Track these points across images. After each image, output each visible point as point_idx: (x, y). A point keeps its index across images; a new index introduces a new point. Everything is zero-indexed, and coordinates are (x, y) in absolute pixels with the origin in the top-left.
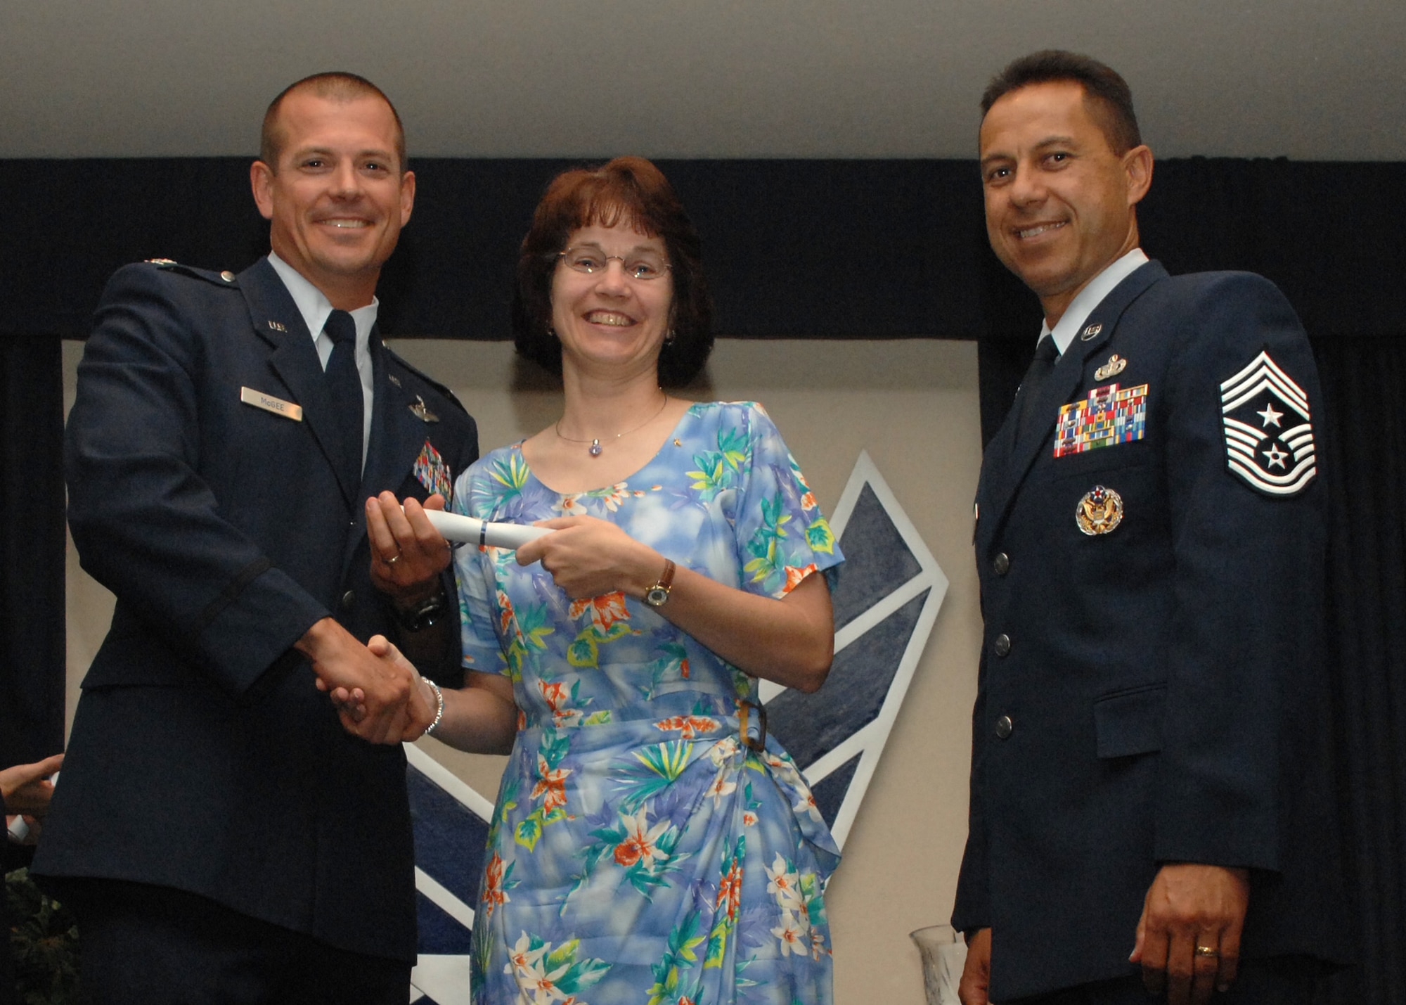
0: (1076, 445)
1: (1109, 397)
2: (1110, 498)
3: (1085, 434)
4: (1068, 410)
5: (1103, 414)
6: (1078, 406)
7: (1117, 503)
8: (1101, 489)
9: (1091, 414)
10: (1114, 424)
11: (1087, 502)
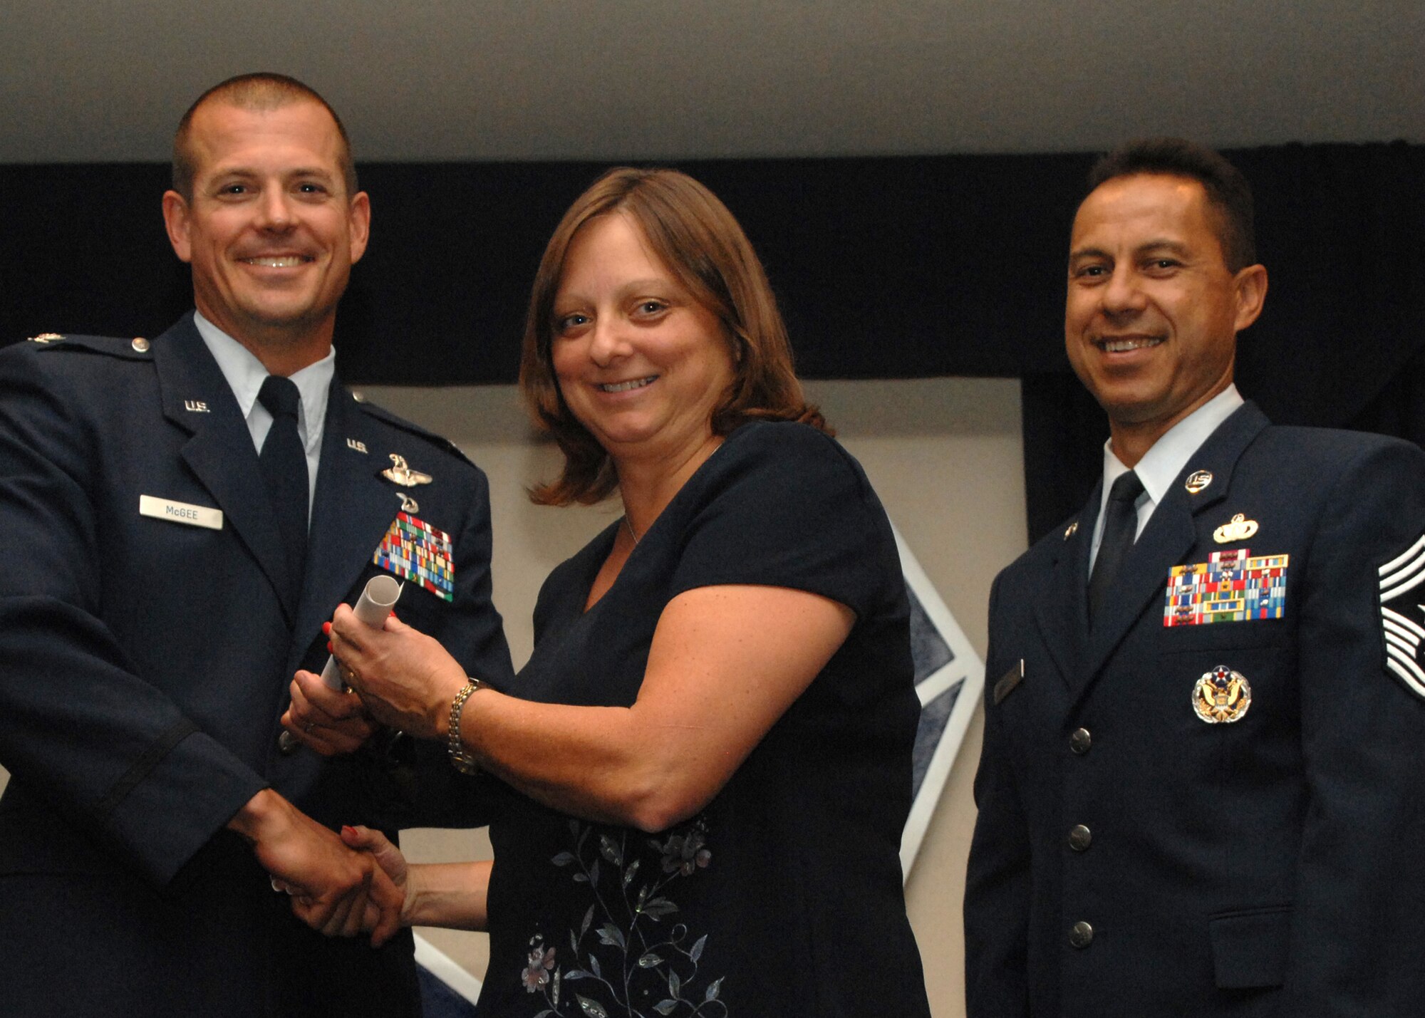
0: (1195, 615)
1: (1237, 564)
2: (1236, 682)
3: (1205, 603)
4: (1181, 572)
5: (1230, 584)
6: (1195, 570)
7: (1244, 690)
8: (1225, 670)
9: (1213, 581)
10: (1243, 597)
11: (1206, 684)
